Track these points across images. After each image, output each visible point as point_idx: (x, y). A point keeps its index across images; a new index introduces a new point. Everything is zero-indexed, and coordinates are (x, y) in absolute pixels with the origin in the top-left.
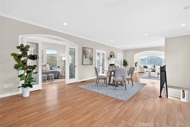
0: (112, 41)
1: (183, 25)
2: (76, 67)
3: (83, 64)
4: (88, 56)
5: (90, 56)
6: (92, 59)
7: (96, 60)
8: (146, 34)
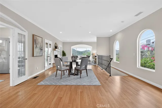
0: (61, 33)
1: (111, 31)
2: (26, 59)
3: (33, 56)
4: (38, 46)
5: (40, 46)
6: (42, 50)
7: (45, 51)
8: (90, 32)
